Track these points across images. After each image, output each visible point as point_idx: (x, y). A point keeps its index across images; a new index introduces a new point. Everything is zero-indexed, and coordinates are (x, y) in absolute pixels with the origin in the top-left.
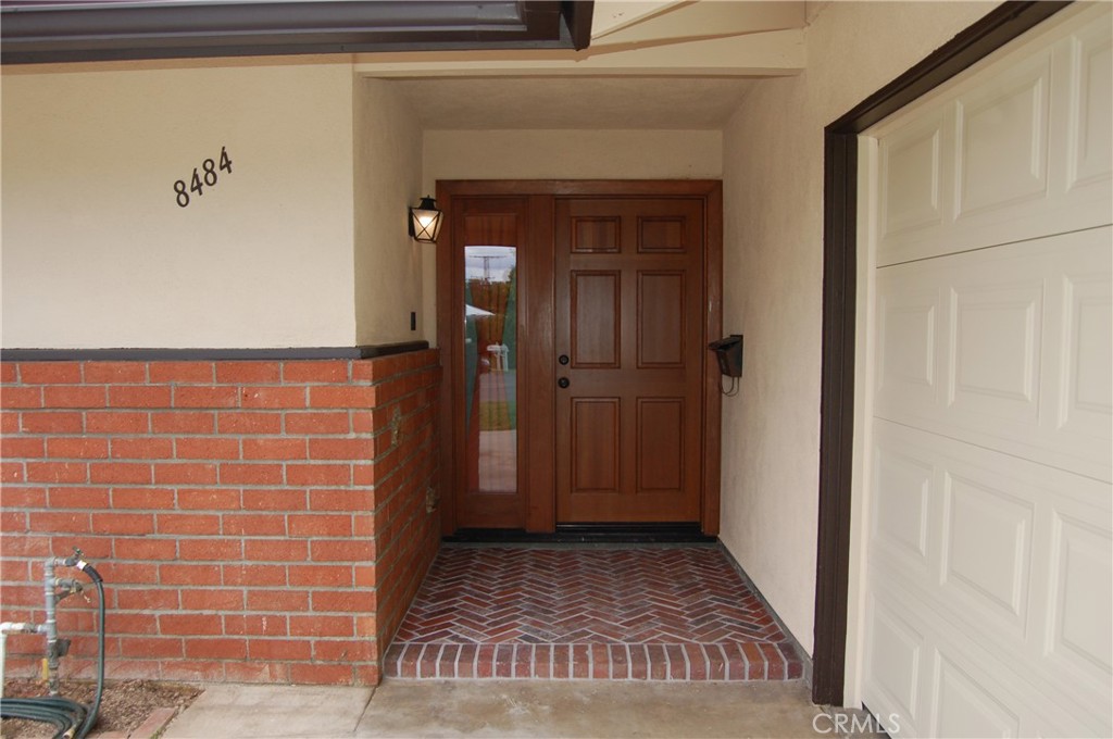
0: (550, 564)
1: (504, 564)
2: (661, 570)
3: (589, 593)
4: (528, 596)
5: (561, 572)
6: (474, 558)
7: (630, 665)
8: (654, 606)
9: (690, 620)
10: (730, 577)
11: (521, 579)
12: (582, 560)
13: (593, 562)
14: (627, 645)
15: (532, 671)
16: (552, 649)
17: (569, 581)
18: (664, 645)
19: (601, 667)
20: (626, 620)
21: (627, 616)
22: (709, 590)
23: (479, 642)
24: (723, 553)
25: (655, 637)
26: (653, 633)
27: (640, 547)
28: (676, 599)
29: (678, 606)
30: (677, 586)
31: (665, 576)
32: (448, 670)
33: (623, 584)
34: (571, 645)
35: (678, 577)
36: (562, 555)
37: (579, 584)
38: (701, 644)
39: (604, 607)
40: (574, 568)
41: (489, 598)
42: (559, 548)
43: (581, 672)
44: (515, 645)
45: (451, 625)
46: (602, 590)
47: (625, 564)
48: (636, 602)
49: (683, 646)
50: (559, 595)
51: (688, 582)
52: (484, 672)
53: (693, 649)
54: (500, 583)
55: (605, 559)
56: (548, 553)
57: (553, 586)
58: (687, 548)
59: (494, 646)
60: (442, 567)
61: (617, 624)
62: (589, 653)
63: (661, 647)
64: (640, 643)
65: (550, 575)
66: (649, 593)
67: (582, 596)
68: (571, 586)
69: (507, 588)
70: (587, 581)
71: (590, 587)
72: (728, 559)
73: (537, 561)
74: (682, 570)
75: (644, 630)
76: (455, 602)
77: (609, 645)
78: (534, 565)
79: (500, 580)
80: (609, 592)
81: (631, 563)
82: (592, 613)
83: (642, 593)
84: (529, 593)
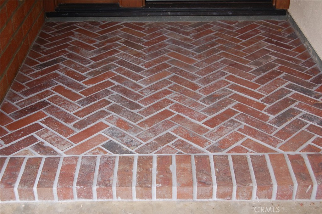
0: (139, 41)
1: (98, 42)
2: (239, 47)
3: (173, 78)
4: (117, 83)
5: (149, 50)
6: (72, 34)
7: (215, 187)
8: (235, 97)
9: (272, 117)
10: (301, 57)
11: (112, 60)
12: (169, 36)
13: (178, 37)
14: (211, 155)
15: (114, 194)
16: (136, 162)
17: (155, 62)
18: (248, 154)
19: (185, 190)
20: (209, 117)
21: (209, 111)
22: (284, 74)
23: (62, 153)
24: (291, 26)
25: (238, 144)
26: (237, 137)
27: (219, 20)
28: (255, 87)
29: (258, 96)
30: (254, 68)
31: (242, 55)
32: (27, 194)
33: (205, 65)
34: (155, 155)
35: (254, 57)
36: (152, 29)
37: (165, 66)
38: (286, 153)
39: (189, 99)
40: (161, 46)
41: (79, 87)
42: (148, 21)
43: (164, 193)
44: (99, 156)
45: (38, 127)
46: (185, 74)
47: (207, 39)
48: (218, 91)
49: (267, 155)
50: (146, 82)
51: (265, 63)
52: (65, 194)
53: (277, 160)
54: (92, 67)
55: (188, 34)
56: (138, 27)
57: (139, 70)
58: (259, 20)
59: (77, 159)
60: (42, 47)
61: (200, 123)
62: (173, 168)
63: (245, 158)
64: (223, 153)
65: (139, 55)
66: (230, 78)
67: (167, 83)
68: (158, 69)
69: (98, 72)
70: (172, 62)
71: (174, 70)
72: (297, 33)
73: (129, 37)
74: (258, 47)
75: (228, 133)
76: (47, 93)
77: (193, 155)
78: (125, 43)
79: (93, 62)
80: (193, 77)
81: (212, 38)
82: (178, 108)
83: (223, 78)
84: (118, 79)
